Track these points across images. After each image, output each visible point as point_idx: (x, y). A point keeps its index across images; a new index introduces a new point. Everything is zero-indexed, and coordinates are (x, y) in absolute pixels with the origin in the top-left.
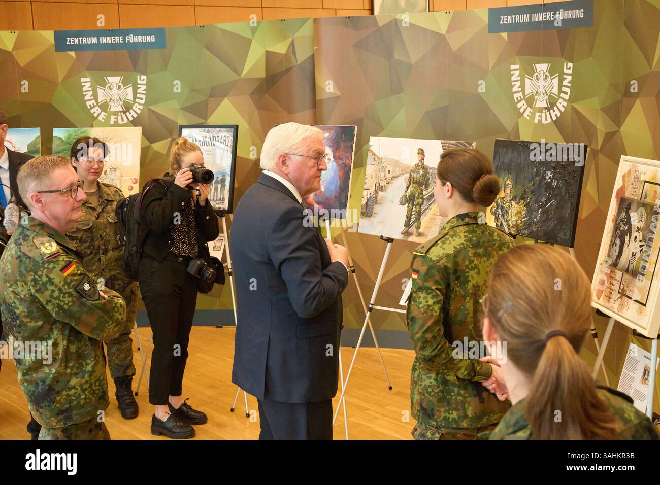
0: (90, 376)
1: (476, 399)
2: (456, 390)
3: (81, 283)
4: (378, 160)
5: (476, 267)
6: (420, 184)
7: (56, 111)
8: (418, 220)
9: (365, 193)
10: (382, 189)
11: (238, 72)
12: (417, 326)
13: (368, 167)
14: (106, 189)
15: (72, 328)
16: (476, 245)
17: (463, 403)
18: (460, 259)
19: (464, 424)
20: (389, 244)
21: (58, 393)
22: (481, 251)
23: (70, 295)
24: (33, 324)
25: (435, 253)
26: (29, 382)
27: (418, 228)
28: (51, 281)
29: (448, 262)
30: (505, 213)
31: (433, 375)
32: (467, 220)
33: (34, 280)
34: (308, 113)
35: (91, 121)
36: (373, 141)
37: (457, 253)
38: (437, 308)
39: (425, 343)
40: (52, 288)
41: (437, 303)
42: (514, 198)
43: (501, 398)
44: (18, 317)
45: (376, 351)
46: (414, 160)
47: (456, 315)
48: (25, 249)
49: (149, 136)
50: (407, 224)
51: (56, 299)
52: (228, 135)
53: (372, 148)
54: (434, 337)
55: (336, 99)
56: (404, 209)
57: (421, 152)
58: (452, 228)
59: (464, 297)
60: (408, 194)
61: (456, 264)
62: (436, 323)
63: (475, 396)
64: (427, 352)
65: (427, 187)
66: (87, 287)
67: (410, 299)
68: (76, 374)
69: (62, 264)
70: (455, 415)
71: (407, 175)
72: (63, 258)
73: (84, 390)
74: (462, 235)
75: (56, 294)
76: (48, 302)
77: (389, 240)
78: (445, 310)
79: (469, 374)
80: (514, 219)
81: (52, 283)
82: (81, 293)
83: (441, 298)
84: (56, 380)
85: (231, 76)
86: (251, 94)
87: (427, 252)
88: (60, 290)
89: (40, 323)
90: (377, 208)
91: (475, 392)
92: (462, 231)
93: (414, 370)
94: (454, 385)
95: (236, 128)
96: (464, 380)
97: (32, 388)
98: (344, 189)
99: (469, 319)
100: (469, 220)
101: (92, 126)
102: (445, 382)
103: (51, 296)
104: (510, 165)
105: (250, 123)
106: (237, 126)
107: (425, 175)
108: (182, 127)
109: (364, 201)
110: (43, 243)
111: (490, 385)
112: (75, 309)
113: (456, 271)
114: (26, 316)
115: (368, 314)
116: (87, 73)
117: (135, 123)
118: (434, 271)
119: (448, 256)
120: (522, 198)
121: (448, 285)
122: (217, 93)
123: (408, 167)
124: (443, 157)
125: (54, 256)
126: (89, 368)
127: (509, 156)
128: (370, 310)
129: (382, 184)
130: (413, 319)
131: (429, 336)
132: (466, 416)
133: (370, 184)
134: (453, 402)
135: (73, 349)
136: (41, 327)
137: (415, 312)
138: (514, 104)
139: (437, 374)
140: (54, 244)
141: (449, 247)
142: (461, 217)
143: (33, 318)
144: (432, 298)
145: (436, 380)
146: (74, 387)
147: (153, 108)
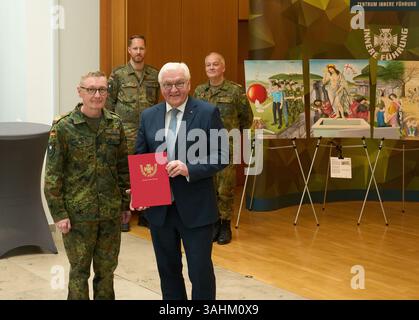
147: (411, 50)
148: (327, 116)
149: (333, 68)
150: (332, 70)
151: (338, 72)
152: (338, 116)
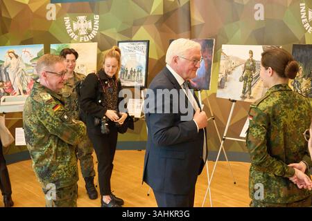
0: (69, 164)
1: (286, 188)
2: (274, 182)
3: (63, 115)
4: (227, 57)
5: (285, 114)
6: (250, 70)
7: (51, 35)
8: (250, 89)
9: (220, 75)
10: (229, 73)
11: (148, 12)
12: (252, 146)
13: (221, 61)
14: (78, 76)
15: (59, 139)
16: (286, 102)
17: (278, 189)
18: (276, 110)
19: (279, 201)
20: (234, 103)
21: (53, 172)
22: (288, 105)
23: (58, 121)
24: (39, 136)
25: (262, 106)
26: (38, 167)
27: (250, 94)
28: (48, 114)
29: (269, 111)
30: (299, 85)
31: (261, 174)
32: (280, 88)
33: (40, 113)
34: (187, 33)
35: (70, 40)
36: (224, 47)
37: (275, 106)
38: (263, 136)
39: (256, 156)
40: (49, 117)
41: (263, 133)
42: (304, 77)
43: (300, 187)
44: (32, 133)
45: (226, 163)
46: (247, 57)
47: (274, 141)
48: (35, 98)
49: (101, 48)
50: (244, 92)
51: (51, 123)
52: (144, 46)
53: (223, 51)
54: (261, 152)
55: (202, 25)
56: (242, 83)
57: (251, 52)
58: (272, 92)
59: (279, 131)
60: (244, 76)
61: (274, 112)
62: (262, 145)
63: (285, 186)
64: (257, 161)
65: (254, 71)
66: (66, 117)
67: (248, 131)
68: (61, 163)
69: (53, 105)
70: (273, 196)
71: (243, 65)
72: (54, 103)
73: (65, 171)
74: (278, 96)
75: (51, 120)
76: (47, 125)
77: (234, 101)
78: (268, 137)
79: (281, 173)
80: (304, 88)
81: (49, 115)
82: (63, 120)
83: (265, 131)
84: (51, 165)
85: (144, 14)
86: (156, 24)
87: (258, 105)
88: (52, 118)
89: (43, 136)
90: (226, 84)
91: (285, 184)
92: (277, 94)
93: (251, 170)
94: (273, 179)
95: (148, 42)
96: (279, 176)
97: (40, 170)
98: (208, 74)
99: (281, 143)
100: (282, 89)
101: (70, 43)
102: (268, 178)
103: (48, 122)
104: (301, 58)
105: (155, 39)
106: (149, 41)
107: (254, 65)
108: (119, 42)
109: (219, 80)
110: (44, 95)
111: (293, 179)
112: (60, 128)
113: (274, 116)
114: (36, 132)
115: (222, 142)
116: (67, 14)
117: (93, 40)
118: (262, 116)
119: (269, 108)
120: (309, 76)
121: (269, 124)
122: (137, 24)
123: (243, 61)
124: (263, 55)
125: (49, 101)
126: (68, 160)
127: (300, 53)
128: (224, 139)
129: (229, 70)
130: (250, 142)
131: (258, 152)
132: (280, 197)
133: (223, 70)
134: (272, 188)
135: (60, 149)
136: (44, 138)
137: (250, 139)
138: (302, 25)
139: (264, 173)
140: (49, 95)
141: (270, 103)
142: (277, 86)
143: (40, 133)
144: (260, 131)
145: (263, 176)
146: (60, 169)
147: (103, 32)
148: (8, 94)
149: (13, 53)
150: (12, 55)
151: (17, 56)
152: (18, 93)
